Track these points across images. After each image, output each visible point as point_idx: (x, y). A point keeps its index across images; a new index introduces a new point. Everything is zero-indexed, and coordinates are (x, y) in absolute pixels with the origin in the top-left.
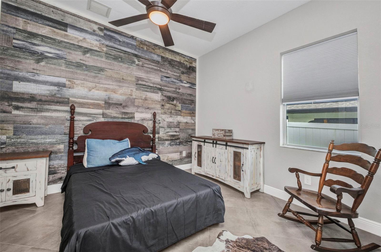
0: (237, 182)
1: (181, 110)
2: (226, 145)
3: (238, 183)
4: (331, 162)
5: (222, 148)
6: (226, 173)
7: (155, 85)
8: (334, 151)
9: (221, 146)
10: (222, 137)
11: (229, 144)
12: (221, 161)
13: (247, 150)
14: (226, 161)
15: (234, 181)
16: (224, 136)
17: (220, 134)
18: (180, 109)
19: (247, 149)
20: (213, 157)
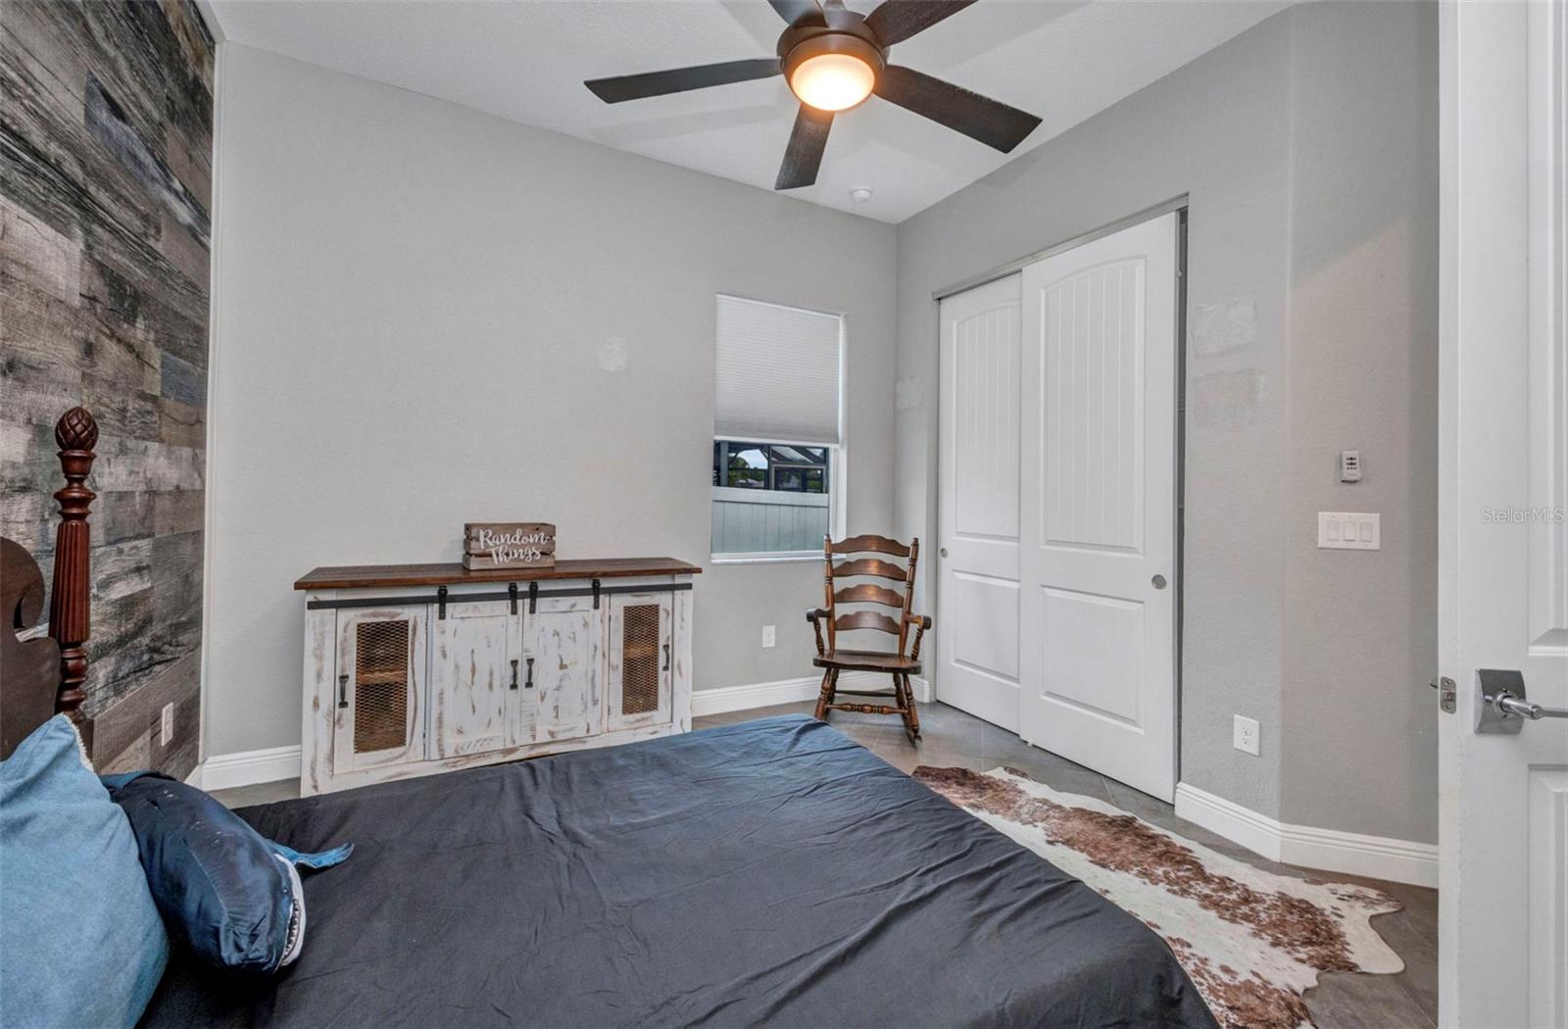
0: (643, 719)
1: (163, 394)
2: (596, 591)
3: (646, 719)
4: (836, 580)
5: (574, 605)
6: (595, 702)
7: (54, 150)
8: (836, 556)
9: (565, 602)
10: (533, 560)
11: (605, 584)
12: (562, 666)
13: (685, 591)
14: (594, 656)
15: (626, 722)
16: (542, 553)
17: (523, 546)
18: (157, 392)
19: (689, 586)
20: (514, 663)
